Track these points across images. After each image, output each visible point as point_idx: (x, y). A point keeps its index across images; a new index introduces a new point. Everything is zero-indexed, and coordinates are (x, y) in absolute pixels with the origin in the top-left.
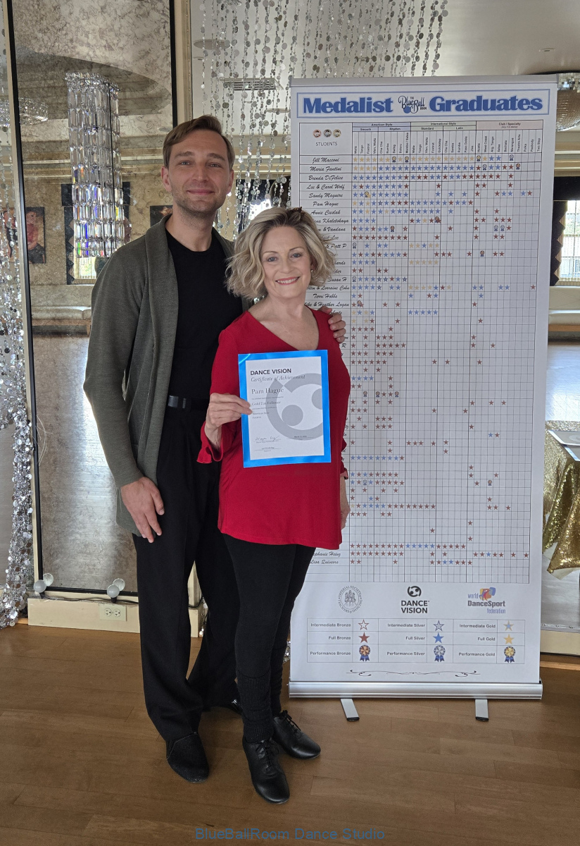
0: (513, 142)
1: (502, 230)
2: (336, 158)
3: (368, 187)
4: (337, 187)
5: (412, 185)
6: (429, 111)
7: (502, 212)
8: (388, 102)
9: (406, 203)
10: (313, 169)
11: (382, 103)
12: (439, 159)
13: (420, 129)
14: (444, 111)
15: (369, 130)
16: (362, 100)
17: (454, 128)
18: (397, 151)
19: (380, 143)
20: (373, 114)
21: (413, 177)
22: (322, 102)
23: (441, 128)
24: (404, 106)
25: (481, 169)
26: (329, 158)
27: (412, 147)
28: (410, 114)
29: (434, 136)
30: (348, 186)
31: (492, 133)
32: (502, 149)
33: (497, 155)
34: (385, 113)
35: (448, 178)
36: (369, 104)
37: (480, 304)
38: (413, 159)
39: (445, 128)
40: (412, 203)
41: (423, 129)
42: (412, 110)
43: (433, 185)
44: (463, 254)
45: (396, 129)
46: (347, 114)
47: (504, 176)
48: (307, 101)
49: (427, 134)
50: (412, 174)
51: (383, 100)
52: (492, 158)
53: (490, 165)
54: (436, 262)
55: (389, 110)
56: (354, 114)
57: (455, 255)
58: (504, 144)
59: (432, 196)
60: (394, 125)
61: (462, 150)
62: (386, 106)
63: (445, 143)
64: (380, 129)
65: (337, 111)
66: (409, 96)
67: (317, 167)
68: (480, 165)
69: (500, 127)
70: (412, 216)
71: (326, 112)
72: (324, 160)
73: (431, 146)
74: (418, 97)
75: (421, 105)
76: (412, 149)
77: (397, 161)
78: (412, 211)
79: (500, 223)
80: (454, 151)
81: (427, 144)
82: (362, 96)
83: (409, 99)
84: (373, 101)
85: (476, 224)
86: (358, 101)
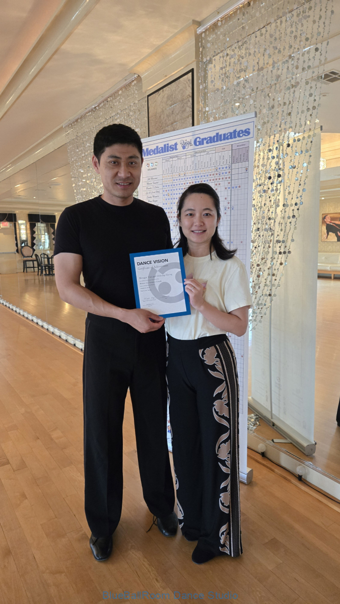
2: (156, 177)
3: (169, 191)
4: (157, 192)
6: (193, 147)
8: (176, 144)
10: (148, 184)
11: (173, 146)
15: (169, 161)
16: (165, 145)
18: (181, 170)
20: (170, 152)
22: (149, 150)
26: (154, 177)
28: (185, 150)
30: (161, 191)
34: (174, 151)
36: (168, 147)
42: (186, 147)
46: (159, 154)
49: (193, 159)
51: (173, 144)
55: (176, 149)
56: (162, 154)
60: (179, 156)
62: (175, 147)
64: (173, 159)
65: (155, 154)
66: (184, 139)
67: (150, 183)
71: (150, 155)
72: (152, 179)
74: (188, 139)
77: (181, 176)
82: (165, 143)
83: (185, 142)
84: (169, 145)
86: (163, 146)
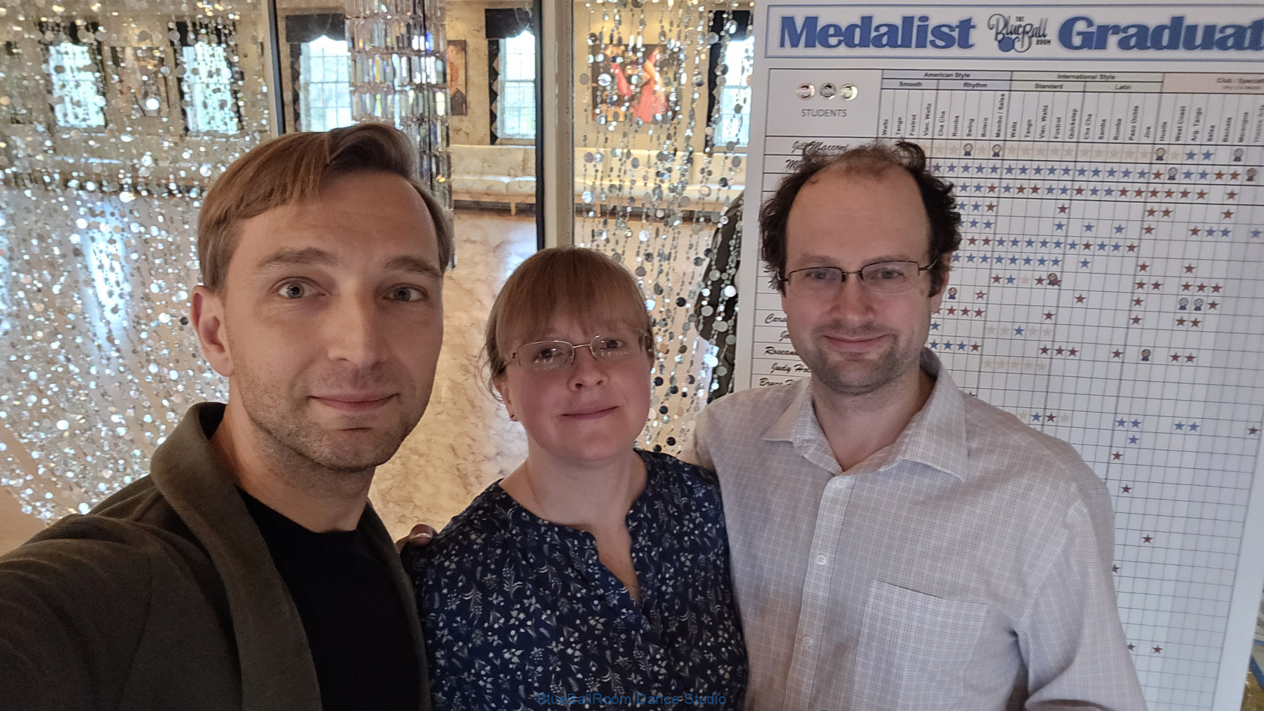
0: (1245, 121)
1: (1198, 309)
2: (842, 142)
5: (1004, 207)
6: (1056, 49)
7: (1203, 271)
8: (966, 26)
9: (987, 241)
11: (952, 29)
12: (1069, 152)
13: (1032, 86)
14: (1090, 48)
15: (917, 86)
16: (908, 21)
17: (1110, 86)
18: (977, 131)
19: (939, 114)
20: (930, 51)
21: (1007, 189)
22: (821, 24)
23: (1080, 86)
24: (1000, 37)
25: (1164, 178)
26: (827, 141)
27: (1010, 124)
28: (1012, 53)
29: (1061, 104)
31: (1200, 101)
32: (1218, 137)
33: (1205, 149)
34: (955, 51)
35: (1086, 194)
36: (923, 30)
37: (1130, 455)
38: (1012, 150)
39: (1091, 86)
40: (1001, 242)
41: (1040, 88)
42: (1018, 45)
43: (1050, 208)
44: (1104, 353)
45: (979, 86)
46: (872, 51)
47: (1217, 194)
48: (788, 23)
49: (1046, 97)
50: (1004, 183)
51: (954, 21)
52: (1191, 155)
53: (1185, 169)
54: (1042, 367)
55: (965, 43)
56: (887, 51)
57: (1086, 352)
58: (1224, 126)
59: (1047, 228)
60: (973, 75)
61: (1125, 135)
62: (961, 34)
63: (1085, 117)
64: (943, 84)
65: (851, 45)
66: (1012, 14)
68: (1162, 169)
69: (1219, 87)
70: (998, 269)
71: (827, 45)
73: (1055, 123)
74: (1032, 18)
75: (1039, 35)
76: (1010, 130)
78: (999, 260)
79: (1192, 295)
80: (1106, 136)
81: (1044, 119)
82: (909, 12)
83: (1013, 22)
84: (932, 24)
85: (1140, 293)
86: (898, 22)
